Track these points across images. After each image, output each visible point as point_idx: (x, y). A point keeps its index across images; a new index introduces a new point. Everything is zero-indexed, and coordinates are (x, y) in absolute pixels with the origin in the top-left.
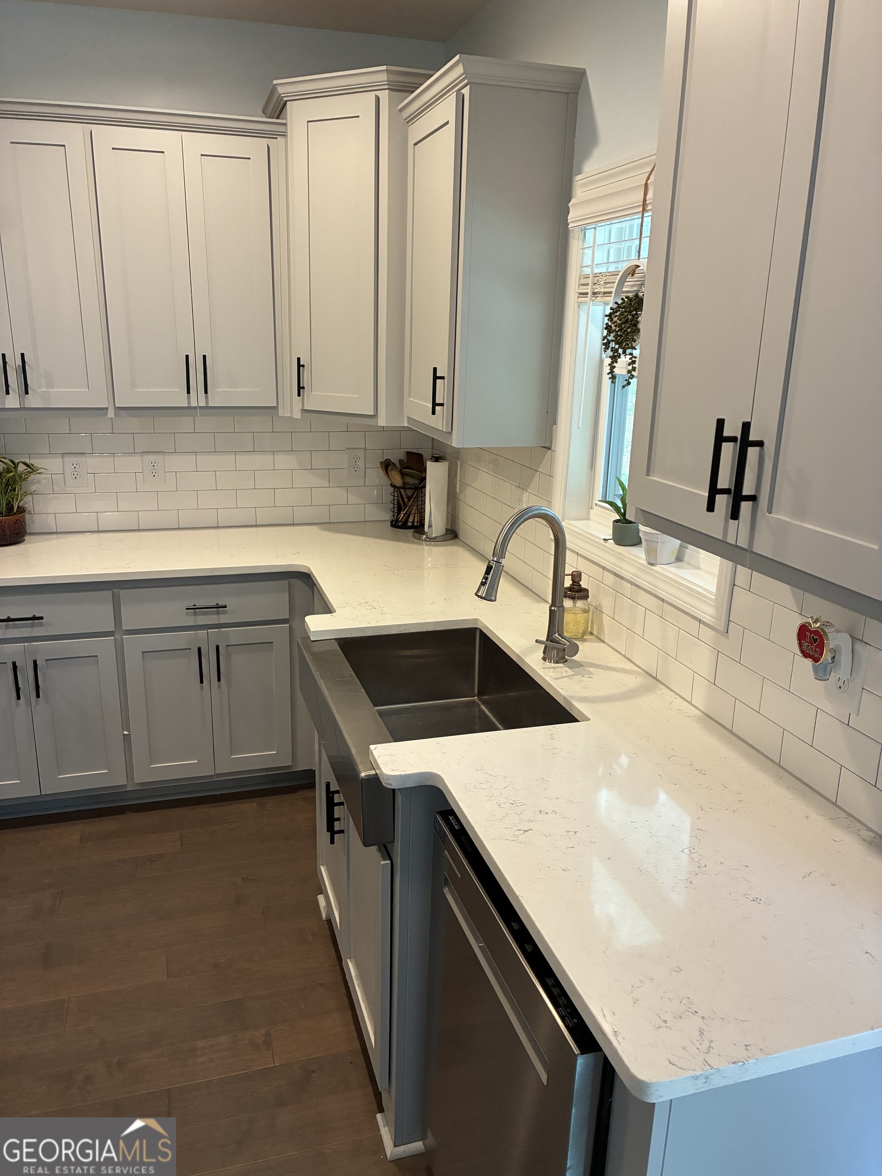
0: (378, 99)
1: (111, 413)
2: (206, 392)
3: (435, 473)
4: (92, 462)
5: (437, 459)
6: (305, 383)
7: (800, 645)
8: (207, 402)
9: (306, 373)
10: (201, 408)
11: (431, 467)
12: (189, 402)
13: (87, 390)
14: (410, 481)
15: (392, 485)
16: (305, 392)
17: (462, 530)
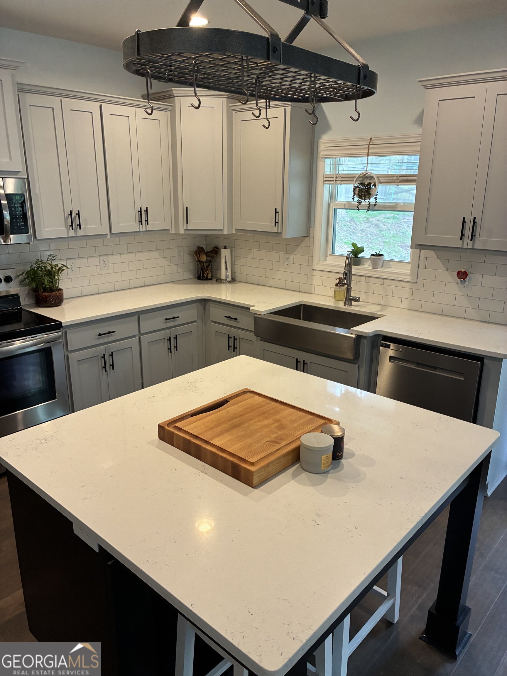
0: (222, 100)
1: (109, 236)
2: (148, 224)
3: (225, 253)
5: (225, 248)
6: (188, 218)
7: (458, 277)
8: (146, 229)
9: (189, 213)
10: (143, 231)
11: (223, 251)
12: (140, 229)
13: (100, 226)
15: (200, 261)
16: (187, 224)
17: (238, 277)
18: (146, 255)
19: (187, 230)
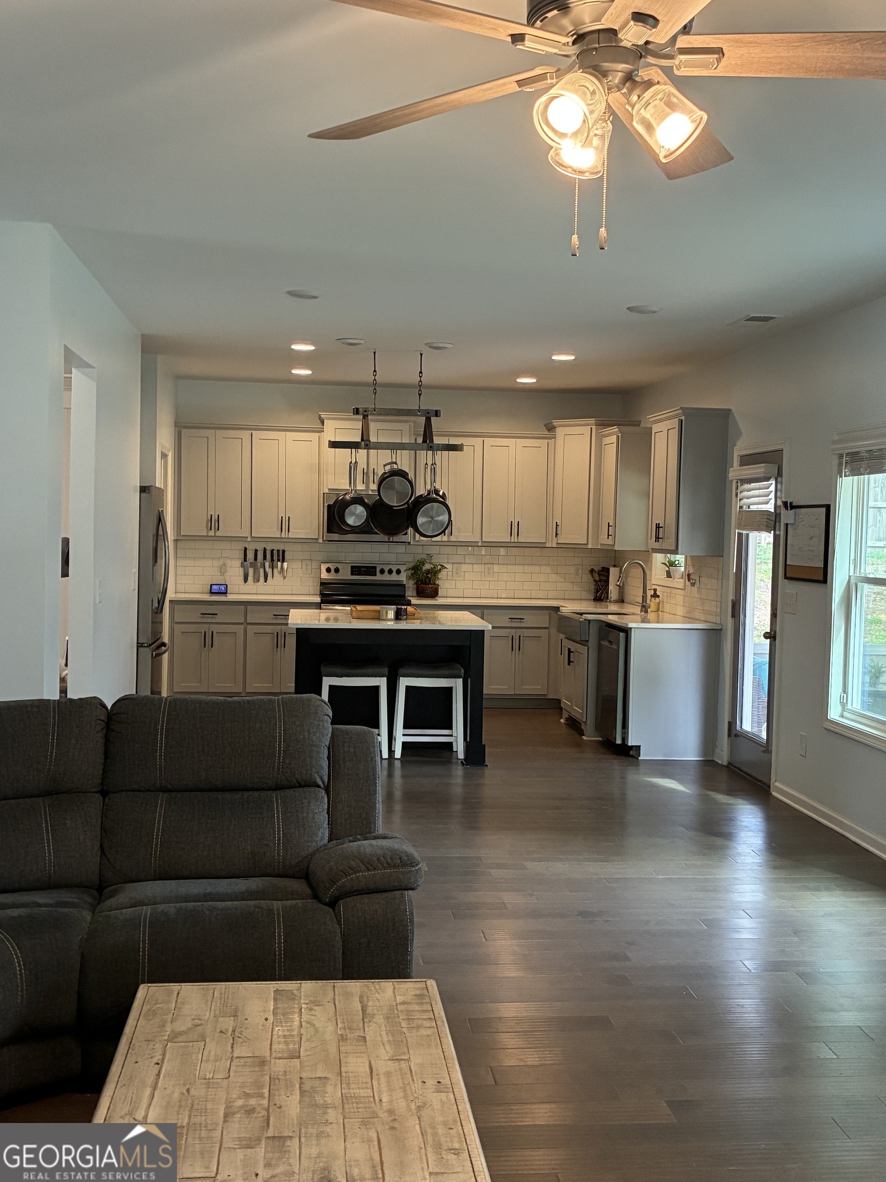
0: (591, 428)
1: (479, 544)
2: (518, 536)
3: (613, 572)
4: (464, 567)
5: (612, 566)
6: (559, 533)
8: (517, 540)
9: (559, 528)
10: (514, 543)
11: (612, 570)
12: (511, 540)
13: (472, 534)
14: (603, 578)
15: (595, 581)
16: (559, 536)
18: (536, 569)
19: (559, 544)
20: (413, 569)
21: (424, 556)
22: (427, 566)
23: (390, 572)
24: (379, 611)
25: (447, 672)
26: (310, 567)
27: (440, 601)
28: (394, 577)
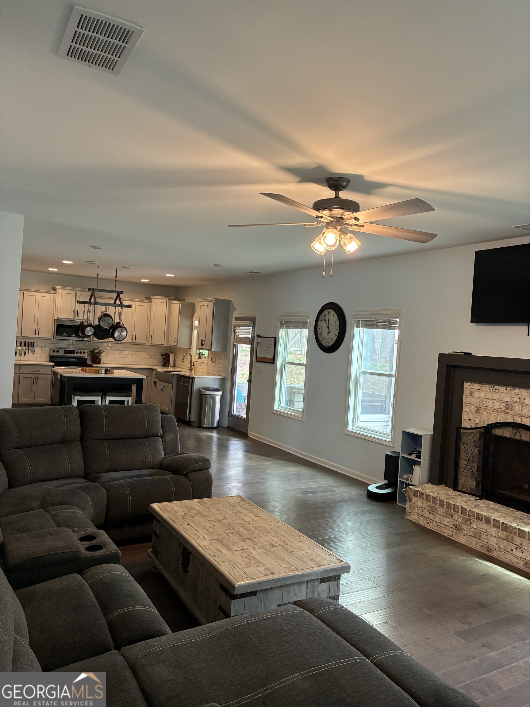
0: (167, 300)
2: (135, 340)
3: (172, 356)
4: (111, 352)
5: (172, 353)
6: (152, 339)
8: (135, 342)
9: (152, 338)
12: (133, 342)
14: (167, 357)
15: (163, 358)
16: (152, 341)
17: (177, 365)
18: (141, 353)
19: (151, 344)
20: (91, 352)
21: (96, 347)
22: (96, 351)
23: (81, 353)
24: (98, 370)
25: (126, 394)
26: (45, 350)
27: (101, 365)
28: (82, 355)
